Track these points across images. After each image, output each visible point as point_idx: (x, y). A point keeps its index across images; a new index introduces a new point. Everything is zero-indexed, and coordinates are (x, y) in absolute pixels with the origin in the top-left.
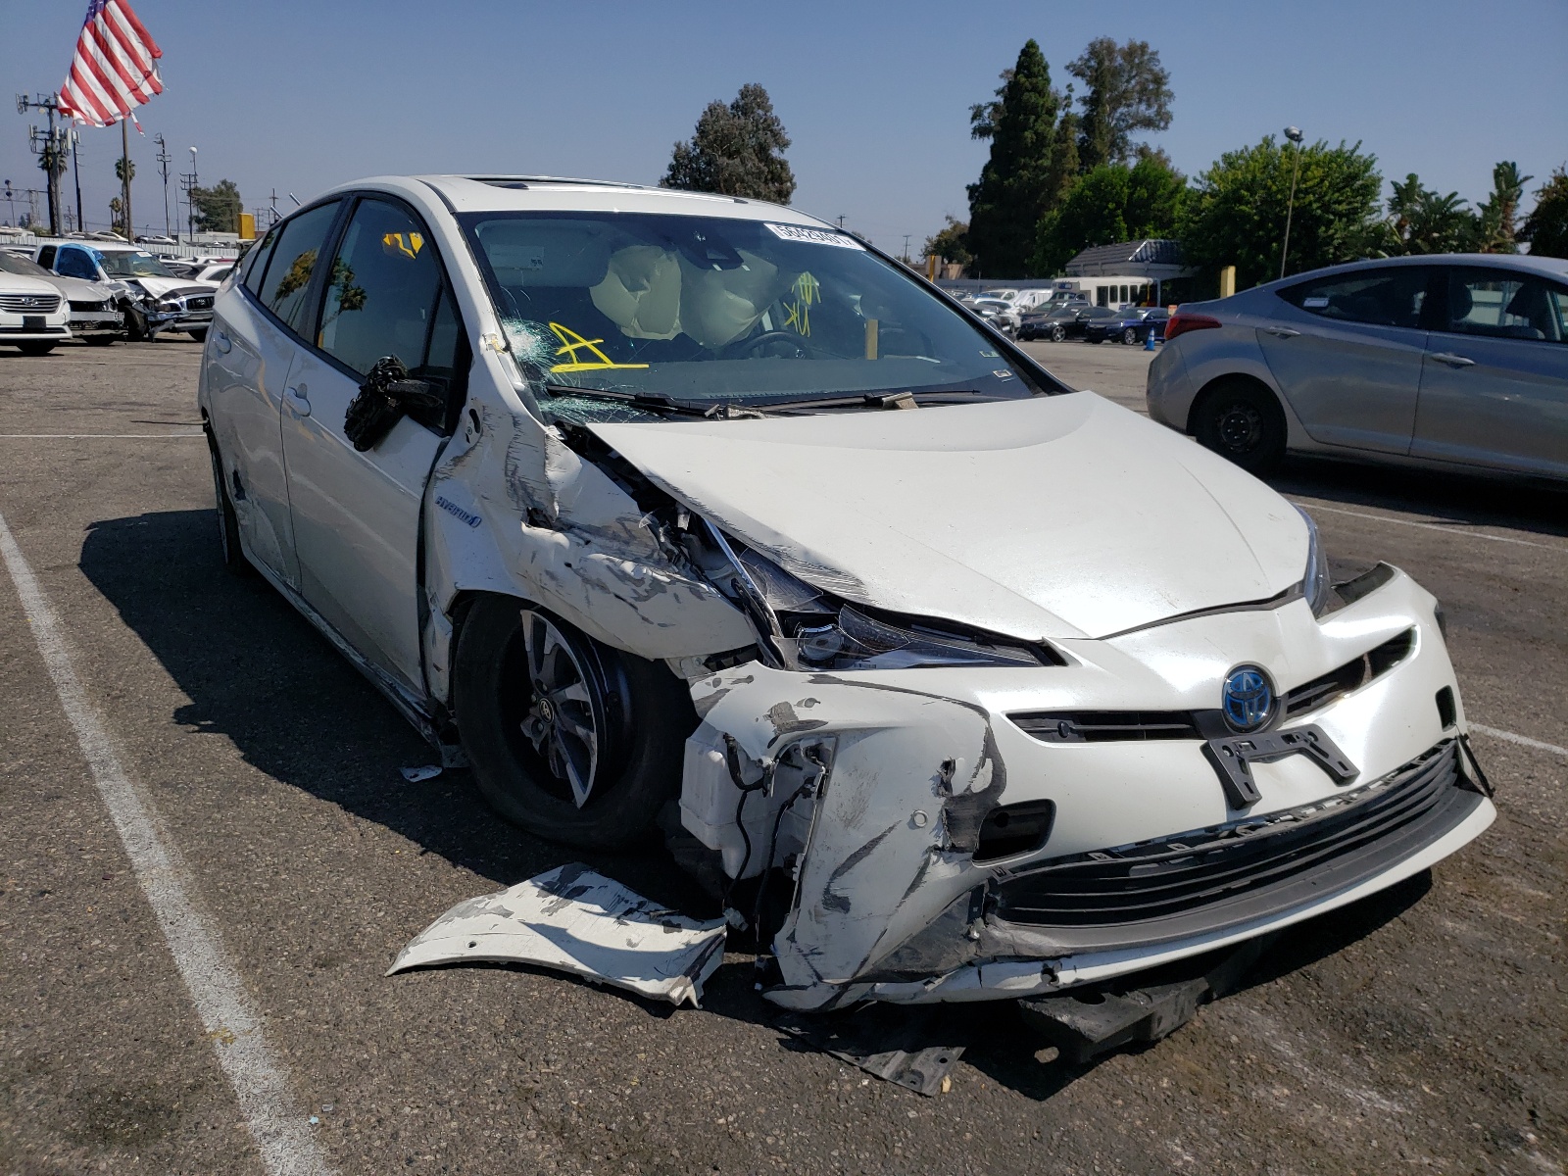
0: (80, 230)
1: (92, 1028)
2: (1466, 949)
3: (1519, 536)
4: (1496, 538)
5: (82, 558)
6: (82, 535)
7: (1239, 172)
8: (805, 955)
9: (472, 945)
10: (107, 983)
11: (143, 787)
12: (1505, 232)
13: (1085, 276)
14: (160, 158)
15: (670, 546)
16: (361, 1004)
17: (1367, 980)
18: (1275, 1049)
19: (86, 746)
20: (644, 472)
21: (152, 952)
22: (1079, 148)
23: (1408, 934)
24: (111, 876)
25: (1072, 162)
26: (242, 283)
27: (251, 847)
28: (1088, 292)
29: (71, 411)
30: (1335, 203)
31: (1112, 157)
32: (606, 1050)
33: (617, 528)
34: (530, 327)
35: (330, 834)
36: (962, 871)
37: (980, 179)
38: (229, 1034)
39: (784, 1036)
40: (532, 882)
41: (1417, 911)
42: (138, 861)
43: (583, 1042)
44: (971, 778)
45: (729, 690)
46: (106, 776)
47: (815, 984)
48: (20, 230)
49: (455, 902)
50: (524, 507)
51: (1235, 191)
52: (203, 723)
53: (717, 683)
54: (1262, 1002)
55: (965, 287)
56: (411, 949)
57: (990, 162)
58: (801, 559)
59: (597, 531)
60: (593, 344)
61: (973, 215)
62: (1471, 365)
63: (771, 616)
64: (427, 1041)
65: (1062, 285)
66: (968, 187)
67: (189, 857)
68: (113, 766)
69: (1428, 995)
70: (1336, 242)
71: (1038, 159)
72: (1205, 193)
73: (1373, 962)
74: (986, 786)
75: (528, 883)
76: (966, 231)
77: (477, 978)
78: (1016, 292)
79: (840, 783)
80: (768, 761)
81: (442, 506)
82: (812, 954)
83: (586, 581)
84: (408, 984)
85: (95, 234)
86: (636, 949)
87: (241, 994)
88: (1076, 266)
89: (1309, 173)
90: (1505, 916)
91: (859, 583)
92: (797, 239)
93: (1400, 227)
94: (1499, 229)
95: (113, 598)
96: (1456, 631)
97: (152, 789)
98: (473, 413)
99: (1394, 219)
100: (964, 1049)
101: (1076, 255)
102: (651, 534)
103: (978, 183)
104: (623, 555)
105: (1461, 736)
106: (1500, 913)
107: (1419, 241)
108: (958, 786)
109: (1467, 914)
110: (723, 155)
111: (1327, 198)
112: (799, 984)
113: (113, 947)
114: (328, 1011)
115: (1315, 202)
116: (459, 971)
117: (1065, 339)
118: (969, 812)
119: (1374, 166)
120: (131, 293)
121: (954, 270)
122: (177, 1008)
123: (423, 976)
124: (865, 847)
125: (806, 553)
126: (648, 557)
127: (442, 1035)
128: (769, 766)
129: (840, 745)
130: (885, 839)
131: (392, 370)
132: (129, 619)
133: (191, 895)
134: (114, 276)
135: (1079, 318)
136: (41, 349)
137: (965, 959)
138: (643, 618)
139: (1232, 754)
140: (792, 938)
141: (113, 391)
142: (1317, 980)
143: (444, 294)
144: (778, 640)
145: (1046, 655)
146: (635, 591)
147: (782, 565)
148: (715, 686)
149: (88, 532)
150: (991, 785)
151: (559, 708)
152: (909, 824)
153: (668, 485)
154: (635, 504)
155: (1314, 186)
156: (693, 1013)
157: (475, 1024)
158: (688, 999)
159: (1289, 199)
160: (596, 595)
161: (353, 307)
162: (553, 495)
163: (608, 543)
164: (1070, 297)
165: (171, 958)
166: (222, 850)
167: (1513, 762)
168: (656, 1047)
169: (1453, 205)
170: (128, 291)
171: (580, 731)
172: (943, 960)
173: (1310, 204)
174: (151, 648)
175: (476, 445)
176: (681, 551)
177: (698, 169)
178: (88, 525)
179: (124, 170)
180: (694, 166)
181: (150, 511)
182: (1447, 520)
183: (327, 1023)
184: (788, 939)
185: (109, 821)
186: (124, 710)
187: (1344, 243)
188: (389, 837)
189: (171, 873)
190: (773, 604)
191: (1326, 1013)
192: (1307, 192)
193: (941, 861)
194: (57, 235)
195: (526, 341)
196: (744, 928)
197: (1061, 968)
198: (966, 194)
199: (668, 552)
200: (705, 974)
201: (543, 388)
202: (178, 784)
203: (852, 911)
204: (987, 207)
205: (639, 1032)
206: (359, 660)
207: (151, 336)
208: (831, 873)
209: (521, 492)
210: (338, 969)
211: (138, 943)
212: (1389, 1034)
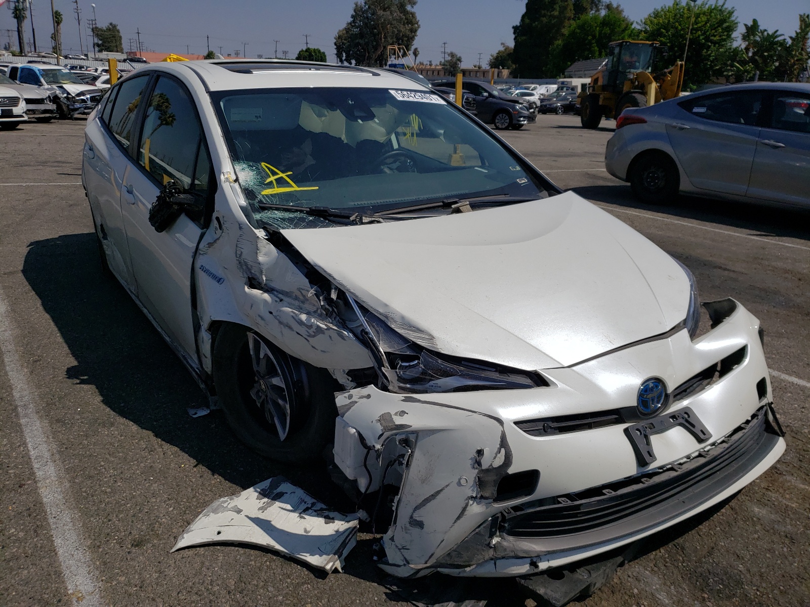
0: (35, 52)
1: (7, 590)
2: (765, 527)
3: (802, 244)
4: (790, 245)
5: (24, 267)
6: (25, 251)
7: (661, 19)
8: (399, 549)
9: (219, 533)
10: (17, 559)
11: (46, 423)
12: (803, 53)
13: (575, 78)
14: (76, 11)
15: (327, 307)
16: (156, 572)
17: (710, 548)
18: (658, 598)
19: (16, 394)
20: (312, 263)
21: (42, 537)
22: (574, 5)
23: (734, 517)
24: (24, 485)
25: (570, 13)
26: (100, 116)
27: (102, 463)
28: (576, 87)
29: (26, 168)
30: (712, 36)
31: (592, 10)
32: (289, 602)
33: (298, 294)
34: (250, 166)
35: (146, 454)
36: (487, 508)
37: (520, 23)
38: (80, 595)
39: (388, 591)
40: (254, 488)
41: (739, 500)
42: (39, 474)
43: (277, 596)
44: (492, 459)
45: (356, 402)
46: (26, 416)
47: (405, 565)
48: (4, 52)
49: (212, 501)
50: (246, 276)
51: (659, 30)
52: (82, 378)
53: (350, 397)
54: (652, 565)
55: (511, 83)
56: (185, 535)
57: (526, 13)
58: (399, 320)
59: (286, 294)
60: (286, 176)
61: (516, 42)
62: (783, 147)
63: (382, 355)
64: (190, 598)
65: (563, 83)
66: (513, 27)
67: (67, 471)
68: (30, 408)
69: (743, 559)
70: (711, 58)
71: (552, 11)
72: (641, 31)
73: (714, 536)
74: (501, 464)
75: (251, 489)
76: (512, 51)
77: (221, 554)
78: (538, 86)
79: (419, 460)
80: (378, 447)
81: (202, 270)
82: (403, 549)
83: (280, 323)
84: (183, 558)
85: (43, 54)
86: (309, 534)
87: (89, 567)
88: (570, 72)
89: (699, 19)
90: (787, 503)
91: (432, 338)
92: (408, 100)
93: (747, 49)
94: (800, 51)
95: (39, 294)
96: (766, 308)
97: (51, 423)
98: (218, 219)
99: (743, 46)
100: (486, 601)
101: (571, 65)
102: (316, 299)
103: (519, 24)
104: (301, 310)
105: (769, 403)
106: (784, 502)
107: (757, 57)
108: (486, 463)
109: (767, 502)
110: (381, 9)
111: (708, 33)
112: (397, 563)
113: (21, 534)
114: (137, 577)
115: (702, 35)
116: (211, 548)
117: (564, 113)
118: (491, 478)
119: (734, 14)
120: (59, 93)
121: (505, 72)
122: (53, 576)
123: (190, 552)
124: (432, 495)
125: (403, 318)
126: (315, 312)
127: (199, 593)
128: (378, 449)
129: (419, 438)
130: (444, 491)
131: (174, 189)
132: (47, 309)
133: (67, 498)
134: (50, 83)
135: (571, 101)
136: (12, 126)
137: (487, 557)
138: (313, 347)
139: (641, 433)
140: (392, 539)
141: (48, 153)
142: (683, 549)
143: (202, 144)
144: (386, 370)
145: (538, 380)
146: (307, 331)
147: (389, 324)
148: (349, 399)
149: (29, 248)
150: (504, 463)
151: (269, 388)
152: (457, 483)
153: (325, 271)
154: (307, 281)
155: (702, 26)
156: (339, 576)
157: (218, 585)
158: (336, 569)
159: (687, 34)
160: (286, 331)
161: (167, 124)
162: (262, 272)
163: (293, 302)
164: (567, 90)
165: (53, 541)
166: (86, 466)
167: (794, 397)
168: (317, 599)
169: (776, 37)
170: (58, 92)
171: (280, 402)
172: (475, 559)
173: (699, 36)
174: (58, 327)
175: (220, 237)
176: (333, 310)
177: (367, 18)
178: (29, 244)
179: (57, 18)
180: (365, 15)
181: (63, 234)
182: (763, 233)
183: (136, 586)
184: (390, 539)
185: (25, 447)
186: (40, 370)
187: (716, 59)
188: (179, 455)
189: (57, 482)
190: (383, 348)
191: (686, 572)
192: (697, 30)
193: (475, 503)
194: (23, 54)
195: (247, 175)
196: (368, 521)
197: (541, 561)
198: (512, 31)
199: (326, 310)
200: (346, 553)
201: (257, 205)
202: (65, 420)
203: (425, 528)
204: (524, 38)
205: (309, 589)
206: (167, 339)
207: (72, 116)
208: (414, 507)
209: (244, 267)
210: (145, 548)
211: (35, 531)
212: (721, 587)
